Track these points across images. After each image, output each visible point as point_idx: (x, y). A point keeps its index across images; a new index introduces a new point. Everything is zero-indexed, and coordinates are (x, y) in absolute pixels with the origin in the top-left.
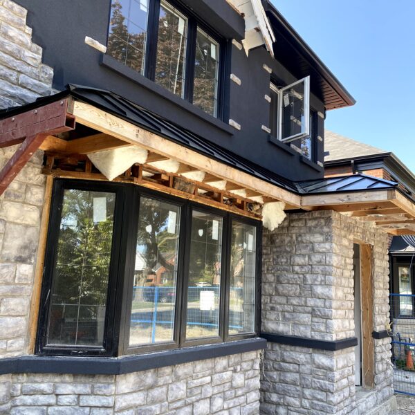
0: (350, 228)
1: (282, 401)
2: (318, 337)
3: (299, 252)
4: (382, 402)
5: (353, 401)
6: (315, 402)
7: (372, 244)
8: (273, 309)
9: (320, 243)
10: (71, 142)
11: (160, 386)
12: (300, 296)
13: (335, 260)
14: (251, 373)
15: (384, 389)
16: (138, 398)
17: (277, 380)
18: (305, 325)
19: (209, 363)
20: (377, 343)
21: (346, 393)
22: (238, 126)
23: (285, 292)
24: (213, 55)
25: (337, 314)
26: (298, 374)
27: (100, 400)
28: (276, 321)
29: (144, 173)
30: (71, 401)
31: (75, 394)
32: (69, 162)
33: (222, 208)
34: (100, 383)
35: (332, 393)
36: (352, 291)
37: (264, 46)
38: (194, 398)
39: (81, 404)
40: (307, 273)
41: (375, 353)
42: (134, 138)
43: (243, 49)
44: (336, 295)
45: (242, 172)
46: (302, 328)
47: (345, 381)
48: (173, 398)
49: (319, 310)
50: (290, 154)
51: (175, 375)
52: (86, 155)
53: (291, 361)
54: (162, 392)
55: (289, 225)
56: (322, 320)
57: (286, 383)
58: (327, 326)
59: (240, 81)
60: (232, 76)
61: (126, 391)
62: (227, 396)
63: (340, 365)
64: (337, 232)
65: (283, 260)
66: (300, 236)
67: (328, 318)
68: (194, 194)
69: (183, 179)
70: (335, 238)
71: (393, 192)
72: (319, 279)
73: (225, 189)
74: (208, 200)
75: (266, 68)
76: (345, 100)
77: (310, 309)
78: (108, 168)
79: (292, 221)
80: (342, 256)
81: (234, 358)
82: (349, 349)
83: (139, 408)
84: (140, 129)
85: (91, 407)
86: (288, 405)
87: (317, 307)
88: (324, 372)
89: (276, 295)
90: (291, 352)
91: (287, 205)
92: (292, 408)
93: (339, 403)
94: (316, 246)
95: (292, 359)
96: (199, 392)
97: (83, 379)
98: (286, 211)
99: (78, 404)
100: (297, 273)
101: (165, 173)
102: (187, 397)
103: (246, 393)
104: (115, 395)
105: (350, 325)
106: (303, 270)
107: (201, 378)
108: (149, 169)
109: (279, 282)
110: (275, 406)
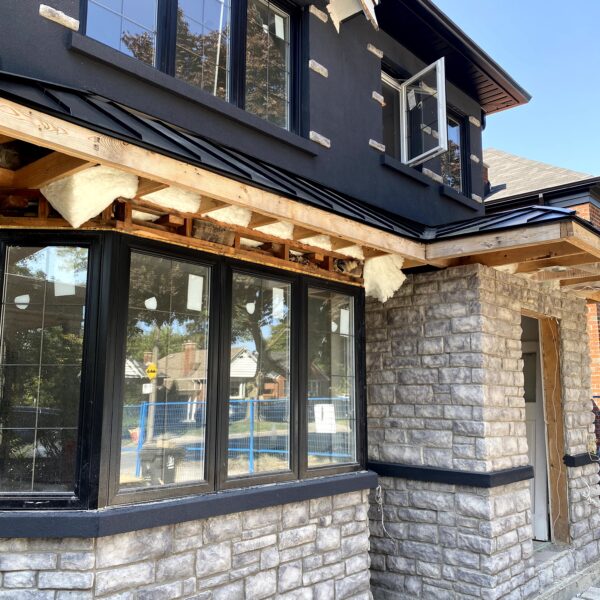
0: (513, 292)
1: (413, 568)
2: (463, 467)
3: (430, 334)
4: (584, 566)
5: (528, 566)
6: (463, 570)
7: (559, 316)
8: (394, 425)
9: (461, 317)
10: (19, 172)
11: (180, 553)
12: (433, 403)
13: (485, 343)
14: (351, 527)
15: (589, 546)
16: (140, 574)
17: (405, 536)
18: (443, 448)
19: (272, 514)
20: (573, 473)
21: (515, 554)
22: (326, 142)
23: (411, 397)
24: (280, 33)
25: (493, 430)
26: (435, 527)
27: (70, 578)
28: (400, 444)
29: (137, 215)
30: (25, 580)
31: (31, 570)
32: (12, 202)
33: (289, 269)
34: (71, 551)
35: (489, 556)
36: (522, 392)
37: (361, 13)
38: (245, 571)
39: (41, 585)
40: (444, 366)
41: (570, 489)
42: (92, 152)
43: (330, 21)
44: (490, 399)
45: (309, 207)
46: (439, 454)
47: (511, 536)
48: (205, 571)
49: (463, 424)
50: (423, 184)
51: (209, 535)
52: (38, 191)
53: (424, 505)
54: (185, 562)
55: (414, 292)
56: (468, 439)
57: (418, 540)
58: (477, 450)
59: (325, 70)
60: (312, 64)
61: (117, 563)
62: (309, 564)
63: (501, 511)
64: (490, 298)
65: (406, 348)
66: (431, 308)
67: (477, 435)
68: (234, 246)
69: (211, 222)
70: (485, 309)
71: (569, 226)
72: (462, 375)
73: (291, 238)
74: (264, 256)
75: (373, 49)
76: (514, 95)
77: (450, 422)
78: (67, 207)
79: (417, 286)
80: (500, 336)
81: (317, 505)
82: (518, 484)
83: (142, 588)
84: (102, 137)
85: (57, 590)
86: (422, 576)
87: (461, 419)
88: (474, 523)
89: (397, 403)
90: (424, 492)
91: (406, 260)
92: (428, 580)
93: (503, 570)
94: (456, 322)
95: (425, 502)
96: (256, 559)
97: (44, 546)
98: (405, 271)
99: (36, 585)
100: (428, 367)
101: (177, 214)
102: (233, 568)
103: (343, 559)
104: (95, 569)
105: (518, 446)
106: (438, 362)
107: (259, 537)
108: (146, 207)
109: (401, 382)
110: (403, 577)
